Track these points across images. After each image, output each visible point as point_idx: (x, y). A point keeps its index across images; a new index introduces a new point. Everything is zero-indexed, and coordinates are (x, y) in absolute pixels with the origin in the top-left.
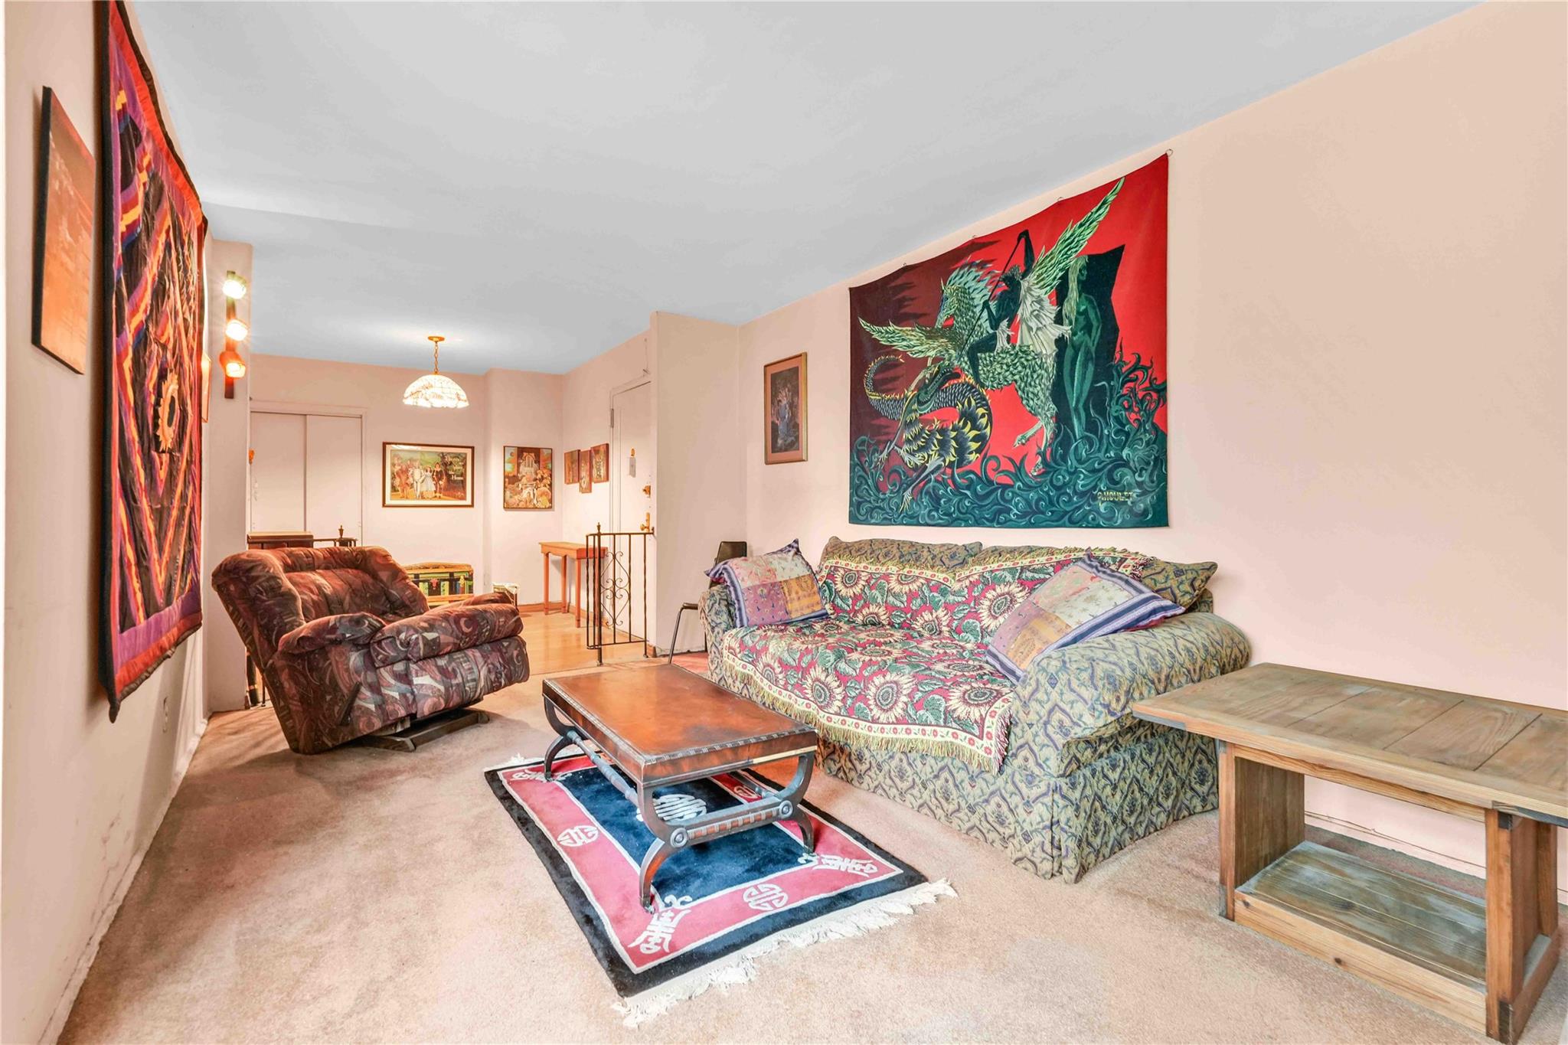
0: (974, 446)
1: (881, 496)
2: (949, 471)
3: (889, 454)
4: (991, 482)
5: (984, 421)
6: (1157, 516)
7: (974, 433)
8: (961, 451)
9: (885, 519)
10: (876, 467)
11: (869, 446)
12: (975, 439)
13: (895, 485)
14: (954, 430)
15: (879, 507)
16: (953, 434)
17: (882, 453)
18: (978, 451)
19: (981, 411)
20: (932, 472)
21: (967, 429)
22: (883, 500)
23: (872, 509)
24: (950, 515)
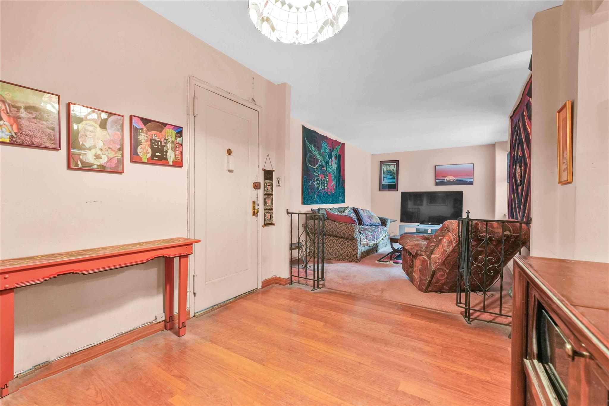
0: (326, 185)
1: (309, 196)
2: (322, 190)
3: (311, 184)
4: (328, 194)
5: (327, 180)
6: (343, 201)
7: (326, 182)
8: (324, 186)
9: (311, 203)
10: (308, 187)
11: (307, 180)
12: (327, 183)
13: (313, 193)
14: (323, 180)
15: (309, 199)
16: (323, 181)
17: (310, 183)
18: (326, 186)
19: (327, 177)
20: (320, 190)
21: (325, 181)
22: (310, 197)
23: (307, 199)
24: (322, 201)
